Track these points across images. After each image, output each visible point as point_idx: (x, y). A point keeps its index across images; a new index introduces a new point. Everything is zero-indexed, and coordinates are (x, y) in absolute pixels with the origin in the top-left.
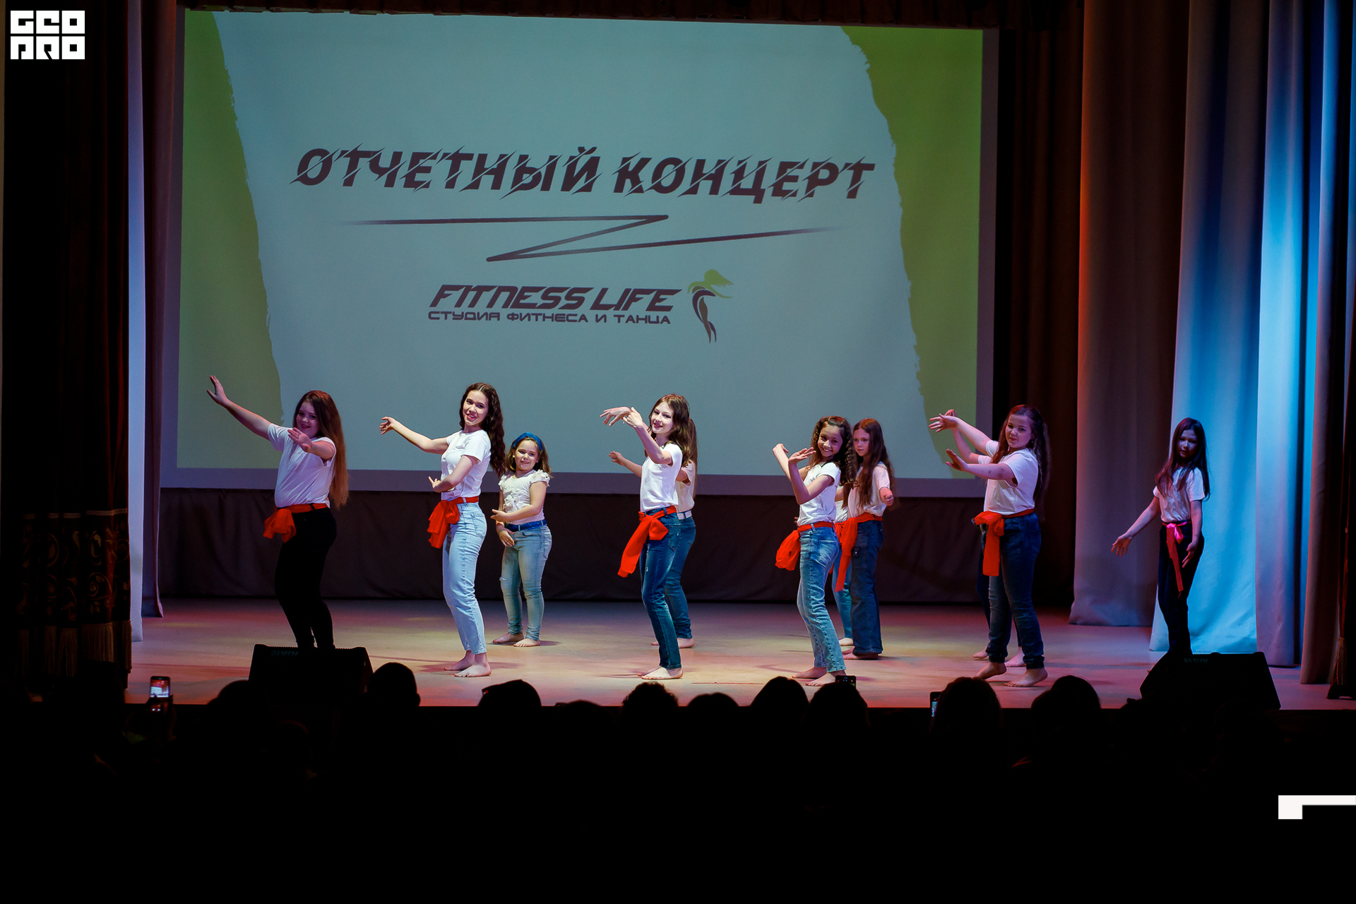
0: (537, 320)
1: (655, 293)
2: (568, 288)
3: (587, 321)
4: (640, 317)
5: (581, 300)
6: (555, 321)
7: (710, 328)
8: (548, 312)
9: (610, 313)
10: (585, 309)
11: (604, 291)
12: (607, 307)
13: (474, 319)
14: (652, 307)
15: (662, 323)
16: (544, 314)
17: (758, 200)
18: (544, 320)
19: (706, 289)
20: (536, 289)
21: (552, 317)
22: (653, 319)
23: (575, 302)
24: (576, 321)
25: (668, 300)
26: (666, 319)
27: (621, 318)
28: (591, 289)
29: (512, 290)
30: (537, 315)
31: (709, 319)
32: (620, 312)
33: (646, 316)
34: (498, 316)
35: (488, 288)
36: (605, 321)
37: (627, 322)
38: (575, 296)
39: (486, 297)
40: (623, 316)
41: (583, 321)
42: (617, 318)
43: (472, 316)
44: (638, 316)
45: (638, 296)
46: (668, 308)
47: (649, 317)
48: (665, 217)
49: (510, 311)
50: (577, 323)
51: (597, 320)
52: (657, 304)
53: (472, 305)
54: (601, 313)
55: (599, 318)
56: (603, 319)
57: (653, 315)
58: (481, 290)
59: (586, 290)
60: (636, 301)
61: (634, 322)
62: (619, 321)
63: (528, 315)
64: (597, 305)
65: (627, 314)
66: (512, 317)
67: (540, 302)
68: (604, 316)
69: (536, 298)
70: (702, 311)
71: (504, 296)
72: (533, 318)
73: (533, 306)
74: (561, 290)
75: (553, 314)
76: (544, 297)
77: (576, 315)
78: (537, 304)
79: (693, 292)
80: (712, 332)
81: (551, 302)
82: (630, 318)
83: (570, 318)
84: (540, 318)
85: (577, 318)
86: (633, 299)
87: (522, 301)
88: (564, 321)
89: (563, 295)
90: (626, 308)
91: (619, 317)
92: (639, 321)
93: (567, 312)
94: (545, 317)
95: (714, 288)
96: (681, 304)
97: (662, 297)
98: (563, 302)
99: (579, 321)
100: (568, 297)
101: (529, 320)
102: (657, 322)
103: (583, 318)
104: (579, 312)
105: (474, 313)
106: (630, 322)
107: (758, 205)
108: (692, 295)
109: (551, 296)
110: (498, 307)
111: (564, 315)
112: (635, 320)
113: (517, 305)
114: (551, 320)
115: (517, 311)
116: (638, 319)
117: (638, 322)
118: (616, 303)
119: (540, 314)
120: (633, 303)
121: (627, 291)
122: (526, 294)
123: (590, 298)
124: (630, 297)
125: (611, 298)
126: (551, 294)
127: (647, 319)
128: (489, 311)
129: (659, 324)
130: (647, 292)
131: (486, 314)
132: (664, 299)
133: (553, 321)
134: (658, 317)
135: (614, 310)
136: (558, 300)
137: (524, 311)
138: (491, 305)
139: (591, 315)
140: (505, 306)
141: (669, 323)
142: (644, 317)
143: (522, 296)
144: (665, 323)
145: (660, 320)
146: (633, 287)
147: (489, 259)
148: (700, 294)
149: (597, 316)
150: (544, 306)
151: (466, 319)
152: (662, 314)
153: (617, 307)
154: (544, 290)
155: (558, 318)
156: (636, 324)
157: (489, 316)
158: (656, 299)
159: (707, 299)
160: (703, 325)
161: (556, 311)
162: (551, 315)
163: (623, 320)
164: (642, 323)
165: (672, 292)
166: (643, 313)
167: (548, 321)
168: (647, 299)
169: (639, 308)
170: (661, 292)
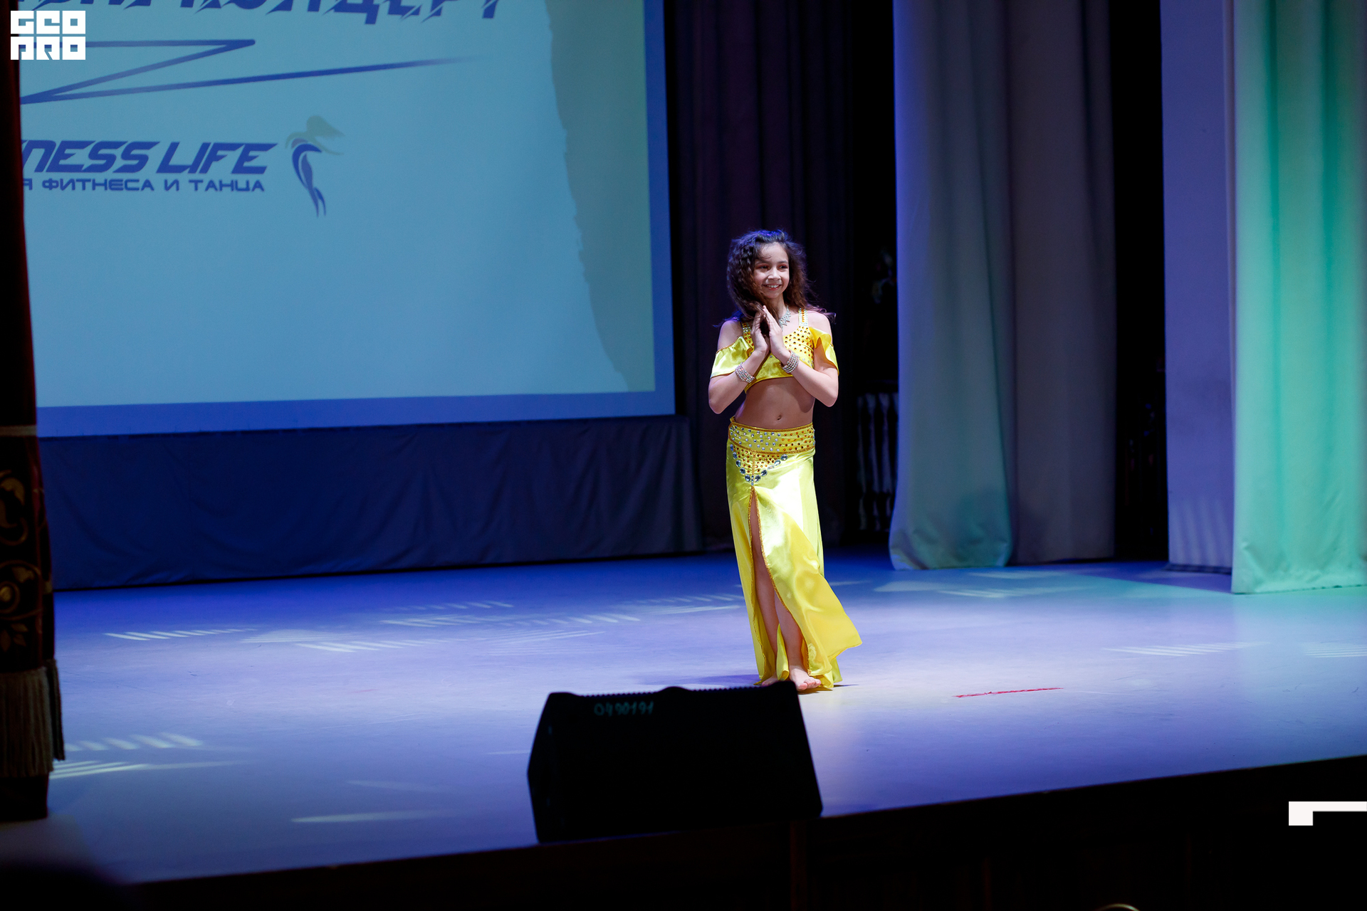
0: (84, 188)
1: (240, 150)
2: (124, 143)
3: (152, 189)
4: (224, 182)
5: (143, 160)
6: (109, 190)
7: (317, 196)
8: (100, 177)
9: (184, 177)
10: (149, 172)
11: (174, 146)
12: (179, 169)
14: (239, 169)
15: (253, 190)
16: (94, 181)
17: (371, 19)
18: (94, 189)
19: (310, 143)
20: (82, 145)
21: (105, 184)
22: (242, 185)
23: (135, 162)
24: (137, 189)
25: (261, 159)
26: (258, 185)
27: (200, 185)
28: (158, 143)
29: (49, 146)
30: (84, 181)
31: (316, 183)
32: (197, 176)
33: (232, 181)
34: (30, 183)
36: (178, 189)
37: (207, 189)
38: (136, 153)
40: (201, 181)
41: (147, 190)
42: (193, 185)
44: (221, 182)
45: (220, 153)
46: (261, 170)
47: (236, 182)
48: (251, 43)
50: (139, 192)
51: (167, 188)
52: (246, 164)
54: (171, 177)
55: (169, 184)
56: (175, 186)
57: (242, 179)
59: (149, 145)
60: (218, 160)
61: (216, 189)
62: (196, 189)
63: (72, 181)
64: (165, 167)
65: (206, 178)
66: (50, 184)
67: (88, 163)
68: (176, 182)
69: (81, 157)
70: (305, 172)
71: (37, 154)
72: (79, 185)
73: (77, 168)
74: (116, 145)
75: (106, 180)
76: (93, 155)
77: (137, 181)
78: (82, 166)
79: (293, 147)
80: (320, 203)
81: (102, 162)
82: (211, 185)
83: (130, 185)
84: (89, 185)
85: (140, 185)
86: (214, 157)
87: (62, 162)
88: (122, 189)
89: (118, 152)
90: (205, 170)
91: (196, 182)
92: (224, 189)
93: (125, 176)
94: (95, 185)
95: (319, 141)
96: (277, 163)
97: (252, 153)
98: (119, 163)
99: (143, 189)
100: (126, 155)
101: (73, 188)
102: (247, 189)
103: (148, 184)
104: (142, 175)
106: (211, 190)
107: (371, 27)
108: (290, 152)
109: (101, 153)
110: (29, 170)
111: (122, 181)
112: (217, 185)
113: (55, 167)
114: (103, 188)
115: (56, 176)
116: (222, 185)
117: (221, 189)
118: (190, 162)
119: (89, 180)
120: (214, 165)
121: (205, 146)
122: (66, 151)
123: (155, 157)
124: (209, 154)
125: (184, 156)
126: (103, 152)
127: (233, 186)
129: (250, 191)
130: (232, 147)
132: (254, 158)
133: (106, 189)
134: (248, 183)
135: (190, 172)
136: (111, 159)
137: (66, 176)
139: (158, 180)
141: (263, 190)
142: (227, 181)
143: (61, 155)
144: (258, 190)
145: (251, 186)
146: (213, 140)
148: (301, 149)
149: (166, 182)
150: (92, 169)
152: (253, 178)
153: (193, 169)
154: (89, 148)
155: (113, 185)
156: (219, 192)
158: (245, 157)
159: (311, 156)
160: (305, 193)
161: (109, 175)
162: (102, 181)
163: (202, 186)
164: (227, 190)
165: (266, 147)
166: (228, 177)
167: (100, 189)
168: (232, 157)
169: (222, 169)
170: (250, 147)
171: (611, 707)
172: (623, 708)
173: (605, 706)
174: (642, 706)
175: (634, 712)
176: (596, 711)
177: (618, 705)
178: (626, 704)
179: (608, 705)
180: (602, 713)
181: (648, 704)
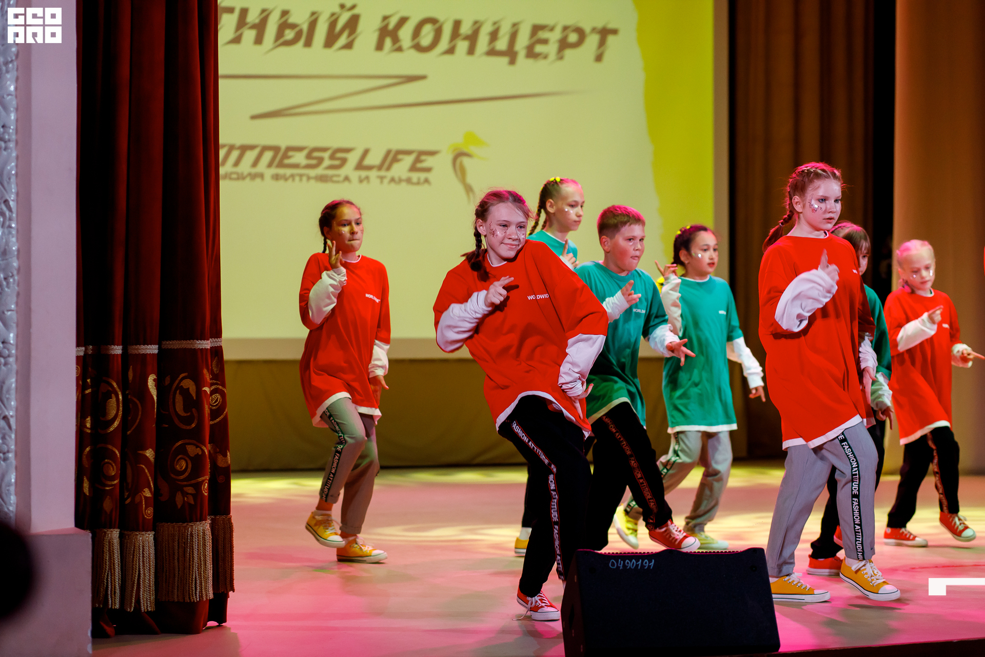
0: (301, 180)
1: (414, 155)
2: (330, 148)
3: (350, 182)
4: (402, 178)
5: (344, 161)
6: (319, 182)
7: (469, 189)
8: (313, 173)
9: (373, 174)
10: (348, 169)
11: (366, 152)
12: (370, 168)
13: (238, 179)
14: (413, 168)
15: (423, 184)
16: (308, 175)
17: (512, 62)
18: (308, 181)
19: (466, 150)
20: (299, 149)
21: (316, 178)
23: (337, 163)
24: (338, 182)
25: (429, 162)
26: (427, 181)
27: (384, 179)
28: (354, 149)
29: (276, 149)
30: (301, 176)
31: (470, 179)
32: (382, 173)
33: (408, 178)
34: (261, 176)
35: (252, 147)
36: (368, 181)
37: (389, 183)
38: (339, 156)
39: (250, 156)
40: (385, 177)
41: (346, 183)
42: (378, 181)
43: (234, 176)
44: (400, 178)
45: (400, 157)
46: (428, 170)
47: (411, 178)
48: (423, 77)
49: (274, 171)
50: (340, 184)
51: (361, 181)
52: (419, 165)
53: (237, 164)
54: (363, 174)
55: (362, 178)
56: (366, 180)
57: (415, 176)
58: (244, 149)
59: (348, 150)
60: (399, 162)
61: (396, 183)
62: (382, 182)
63: (293, 176)
64: (360, 166)
65: (389, 174)
66: (276, 177)
67: (304, 162)
68: (367, 178)
69: (299, 158)
70: (460, 172)
71: (268, 155)
72: (297, 178)
73: (296, 166)
74: (324, 150)
75: (317, 175)
76: (309, 156)
77: (338, 176)
78: (300, 164)
79: (452, 153)
80: (471, 194)
81: (315, 162)
82: (393, 180)
83: (335, 179)
84: (304, 179)
85: (341, 179)
86: (395, 160)
87: (287, 161)
88: (328, 181)
89: (326, 155)
90: (388, 169)
91: (382, 178)
93: (330, 172)
94: (309, 178)
95: (472, 149)
96: (441, 165)
97: (423, 157)
98: (327, 162)
99: (343, 182)
100: (332, 157)
101: (293, 180)
102: (418, 183)
103: (347, 179)
104: (343, 172)
105: (237, 173)
106: (393, 185)
107: (512, 68)
108: (450, 157)
109: (314, 155)
110: (262, 167)
111: (328, 175)
112: (397, 179)
113: (281, 165)
114: (315, 180)
115: (281, 171)
116: (400, 180)
117: (400, 184)
118: (377, 163)
119: (304, 175)
120: (395, 165)
121: (389, 152)
122: (290, 153)
123: (353, 158)
124: (392, 157)
125: (374, 159)
127: (409, 181)
128: (254, 171)
129: (421, 185)
130: (408, 153)
131: (250, 174)
132: (424, 161)
133: (317, 181)
134: (419, 179)
135: (377, 170)
136: (321, 160)
137: (288, 172)
138: (255, 164)
139: (355, 175)
140: (270, 165)
141: (430, 185)
142: (404, 176)
143: (285, 156)
144: (426, 185)
145: (422, 180)
146: (396, 146)
147: (254, 117)
148: (459, 155)
149: (360, 177)
150: (308, 166)
151: (231, 179)
152: (423, 176)
153: (380, 168)
154: (305, 153)
155: (322, 179)
156: (398, 185)
157: (253, 176)
158: (418, 160)
159: (466, 161)
160: (461, 187)
161: (319, 171)
162: (314, 176)
163: (386, 181)
164: (404, 184)
165: (432, 153)
166: (405, 174)
167: (312, 182)
168: (408, 160)
169: (401, 168)
170: (421, 154)
171: (622, 562)
172: (631, 564)
173: (617, 563)
174: (646, 563)
175: (639, 568)
176: (610, 564)
177: (627, 561)
178: (634, 560)
179: (620, 560)
180: (615, 567)
181: (650, 562)
